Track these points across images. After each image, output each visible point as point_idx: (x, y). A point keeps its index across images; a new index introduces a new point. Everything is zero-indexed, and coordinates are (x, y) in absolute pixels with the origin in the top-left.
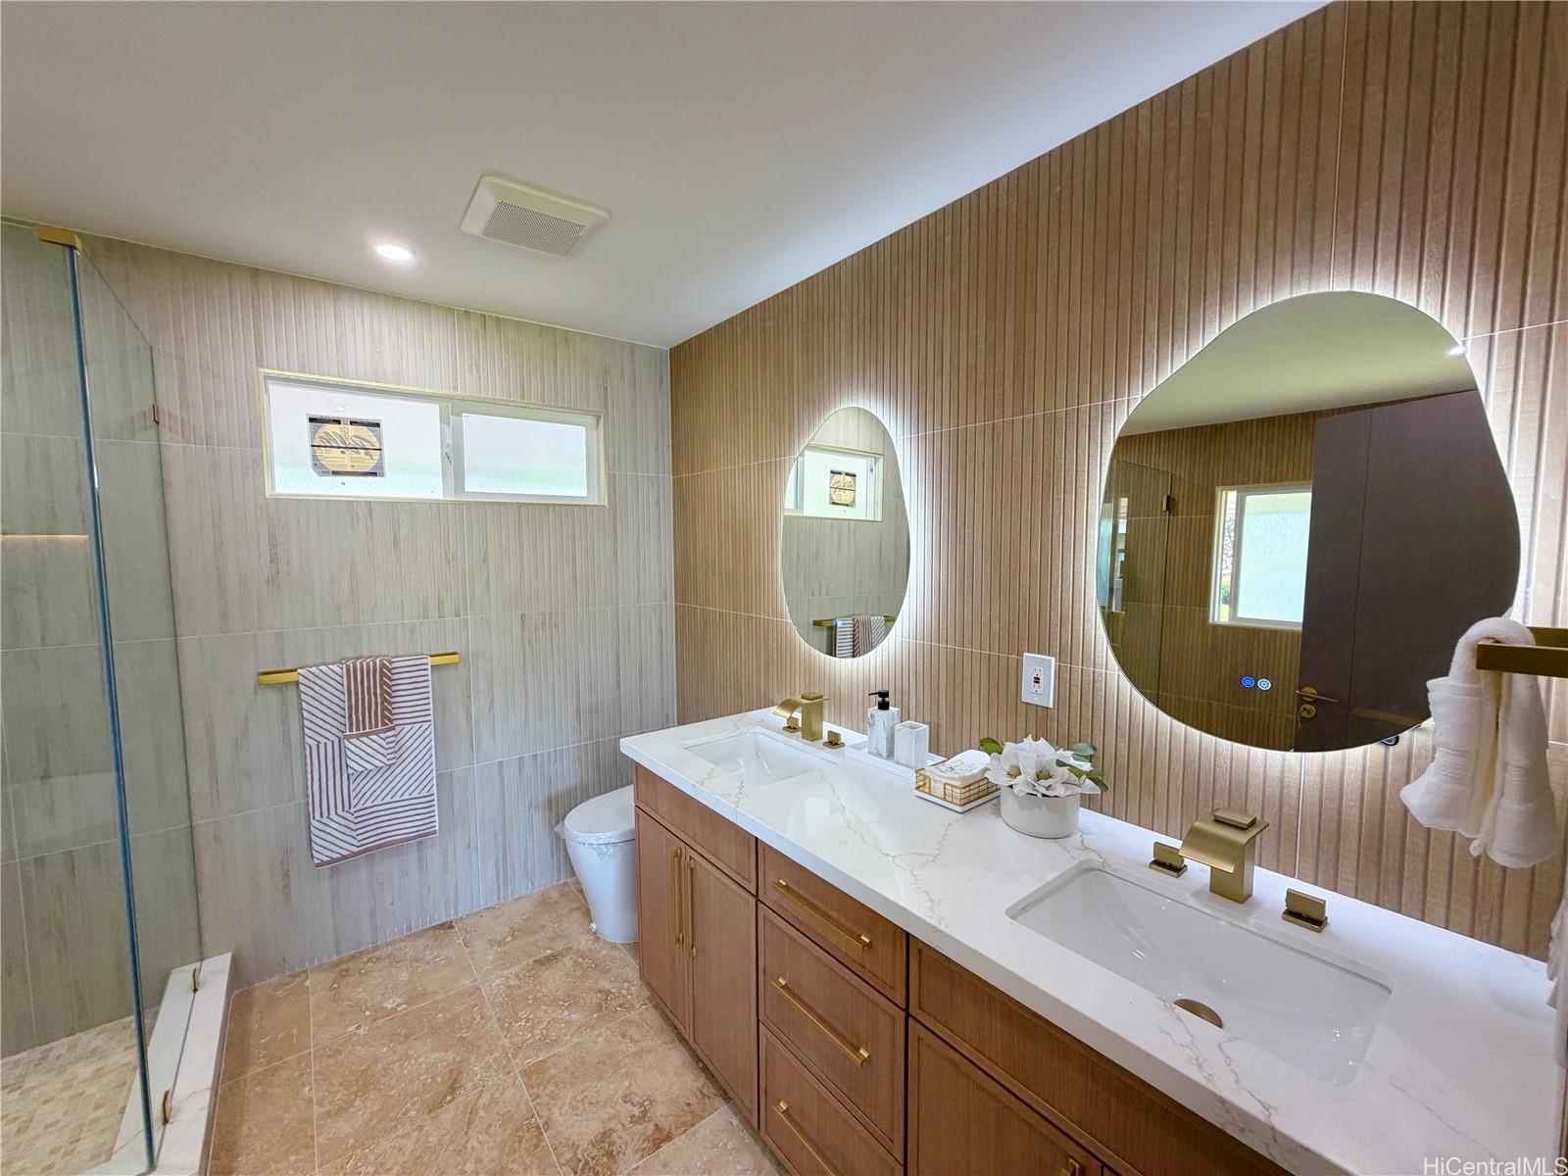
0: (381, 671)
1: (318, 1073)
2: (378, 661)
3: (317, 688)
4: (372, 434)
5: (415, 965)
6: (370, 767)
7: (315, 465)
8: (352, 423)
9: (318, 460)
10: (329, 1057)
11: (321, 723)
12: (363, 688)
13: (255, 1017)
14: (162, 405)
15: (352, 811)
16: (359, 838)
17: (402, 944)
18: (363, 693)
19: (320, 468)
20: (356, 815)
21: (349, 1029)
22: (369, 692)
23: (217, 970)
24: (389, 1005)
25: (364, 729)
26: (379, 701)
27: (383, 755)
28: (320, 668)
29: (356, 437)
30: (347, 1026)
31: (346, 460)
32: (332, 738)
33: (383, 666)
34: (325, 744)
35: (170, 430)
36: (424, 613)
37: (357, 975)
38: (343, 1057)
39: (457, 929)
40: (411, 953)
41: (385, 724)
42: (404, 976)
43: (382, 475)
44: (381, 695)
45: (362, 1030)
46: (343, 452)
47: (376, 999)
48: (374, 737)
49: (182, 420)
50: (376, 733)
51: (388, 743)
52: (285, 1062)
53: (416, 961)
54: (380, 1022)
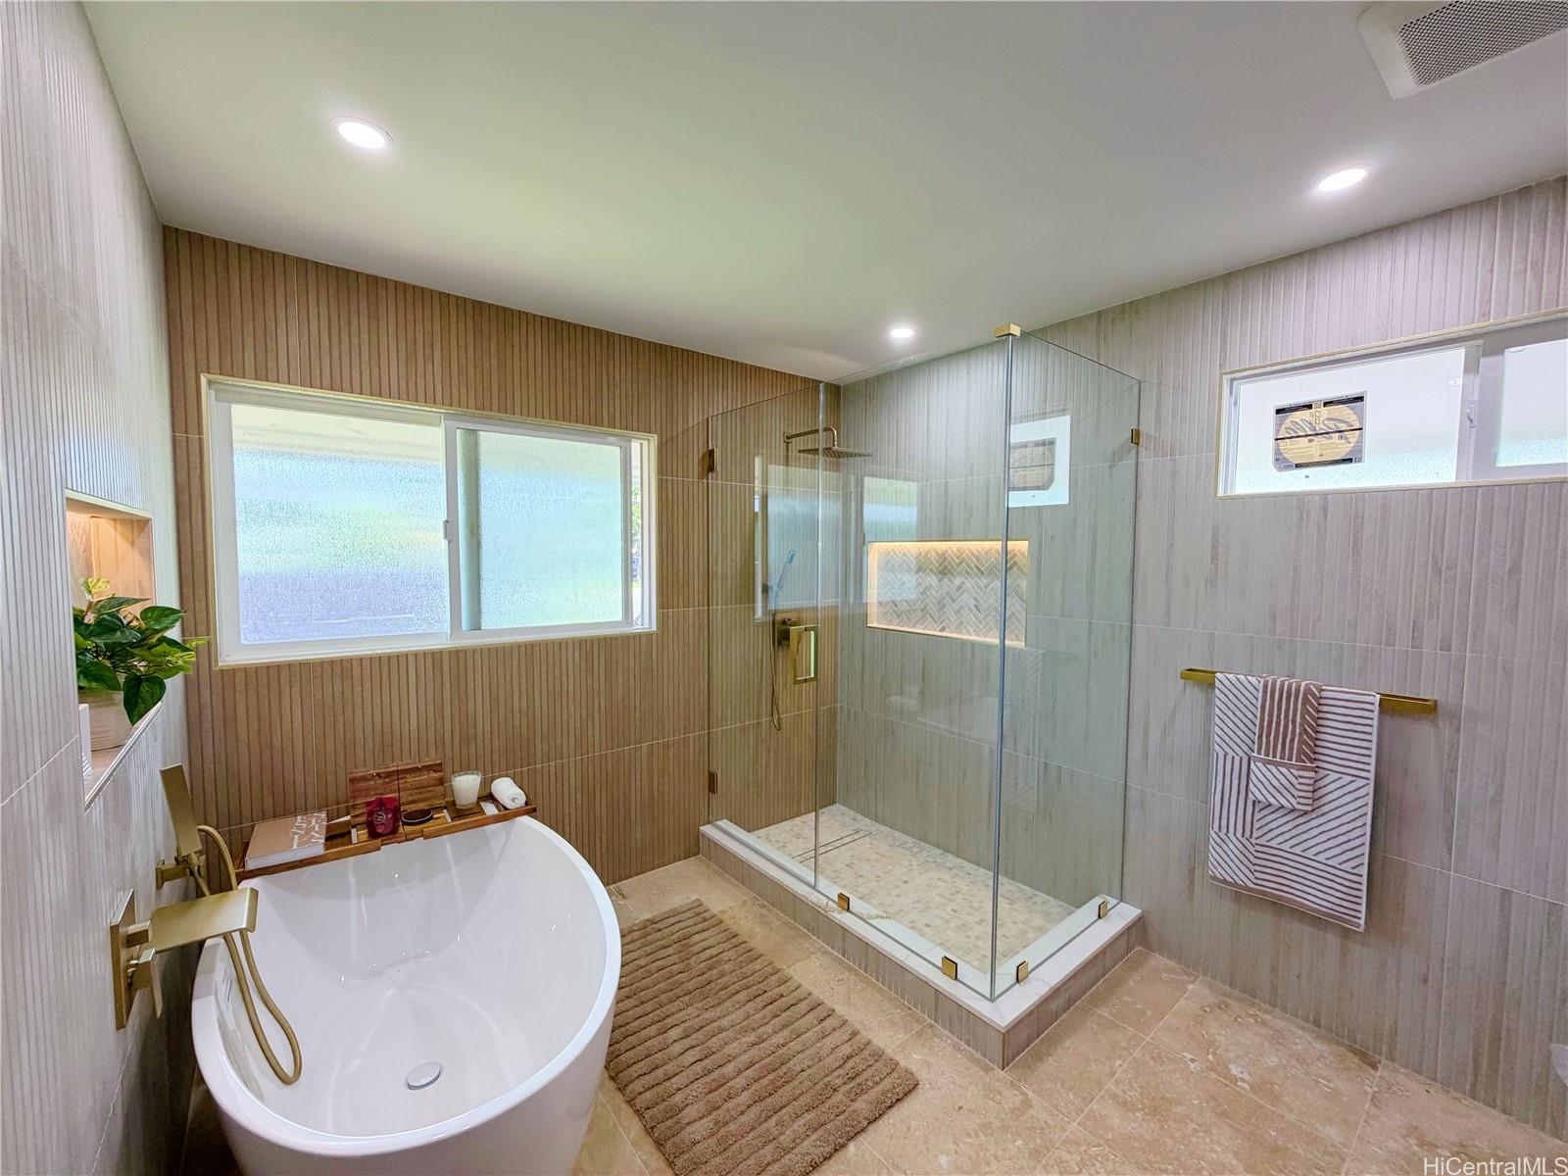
0: (1305, 695)
1: (1135, 1059)
2: (1303, 684)
3: (1231, 697)
4: (1351, 412)
5: (1294, 1062)
6: (1272, 800)
7: (1277, 460)
8: (1326, 404)
9: (1281, 454)
10: (1153, 1058)
11: (1231, 734)
12: (1279, 709)
13: (1136, 976)
14: (1143, 429)
15: (1253, 841)
16: (1257, 874)
17: (1300, 1032)
18: (1279, 717)
19: (1281, 462)
20: (1258, 848)
21: (1185, 1054)
22: (1286, 716)
23: (1124, 914)
24: (1235, 1070)
25: (1274, 756)
26: (1298, 731)
27: (1293, 796)
28: (1238, 676)
29: (1328, 419)
30: (1185, 1049)
31: (1313, 449)
32: (1241, 754)
33: (1308, 691)
34: (1233, 757)
35: (1146, 448)
36: (1388, 637)
37: (1232, 1018)
38: (1161, 1069)
39: (1378, 1074)
40: (1299, 1047)
41: (1299, 759)
42: (1272, 1060)
43: (1360, 460)
44: (1301, 725)
45: (1192, 1066)
46: (1310, 441)
47: (1229, 1055)
48: (1284, 770)
49: (1155, 438)
50: (1288, 767)
51: (1300, 784)
52: (1124, 1028)
53: (1298, 1060)
54: (1213, 1075)
